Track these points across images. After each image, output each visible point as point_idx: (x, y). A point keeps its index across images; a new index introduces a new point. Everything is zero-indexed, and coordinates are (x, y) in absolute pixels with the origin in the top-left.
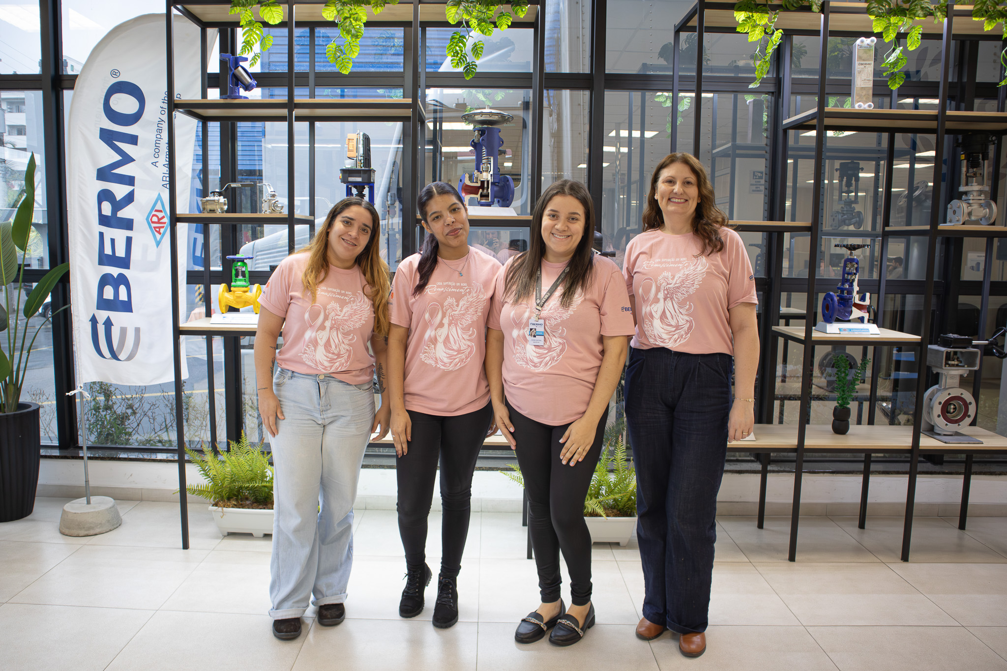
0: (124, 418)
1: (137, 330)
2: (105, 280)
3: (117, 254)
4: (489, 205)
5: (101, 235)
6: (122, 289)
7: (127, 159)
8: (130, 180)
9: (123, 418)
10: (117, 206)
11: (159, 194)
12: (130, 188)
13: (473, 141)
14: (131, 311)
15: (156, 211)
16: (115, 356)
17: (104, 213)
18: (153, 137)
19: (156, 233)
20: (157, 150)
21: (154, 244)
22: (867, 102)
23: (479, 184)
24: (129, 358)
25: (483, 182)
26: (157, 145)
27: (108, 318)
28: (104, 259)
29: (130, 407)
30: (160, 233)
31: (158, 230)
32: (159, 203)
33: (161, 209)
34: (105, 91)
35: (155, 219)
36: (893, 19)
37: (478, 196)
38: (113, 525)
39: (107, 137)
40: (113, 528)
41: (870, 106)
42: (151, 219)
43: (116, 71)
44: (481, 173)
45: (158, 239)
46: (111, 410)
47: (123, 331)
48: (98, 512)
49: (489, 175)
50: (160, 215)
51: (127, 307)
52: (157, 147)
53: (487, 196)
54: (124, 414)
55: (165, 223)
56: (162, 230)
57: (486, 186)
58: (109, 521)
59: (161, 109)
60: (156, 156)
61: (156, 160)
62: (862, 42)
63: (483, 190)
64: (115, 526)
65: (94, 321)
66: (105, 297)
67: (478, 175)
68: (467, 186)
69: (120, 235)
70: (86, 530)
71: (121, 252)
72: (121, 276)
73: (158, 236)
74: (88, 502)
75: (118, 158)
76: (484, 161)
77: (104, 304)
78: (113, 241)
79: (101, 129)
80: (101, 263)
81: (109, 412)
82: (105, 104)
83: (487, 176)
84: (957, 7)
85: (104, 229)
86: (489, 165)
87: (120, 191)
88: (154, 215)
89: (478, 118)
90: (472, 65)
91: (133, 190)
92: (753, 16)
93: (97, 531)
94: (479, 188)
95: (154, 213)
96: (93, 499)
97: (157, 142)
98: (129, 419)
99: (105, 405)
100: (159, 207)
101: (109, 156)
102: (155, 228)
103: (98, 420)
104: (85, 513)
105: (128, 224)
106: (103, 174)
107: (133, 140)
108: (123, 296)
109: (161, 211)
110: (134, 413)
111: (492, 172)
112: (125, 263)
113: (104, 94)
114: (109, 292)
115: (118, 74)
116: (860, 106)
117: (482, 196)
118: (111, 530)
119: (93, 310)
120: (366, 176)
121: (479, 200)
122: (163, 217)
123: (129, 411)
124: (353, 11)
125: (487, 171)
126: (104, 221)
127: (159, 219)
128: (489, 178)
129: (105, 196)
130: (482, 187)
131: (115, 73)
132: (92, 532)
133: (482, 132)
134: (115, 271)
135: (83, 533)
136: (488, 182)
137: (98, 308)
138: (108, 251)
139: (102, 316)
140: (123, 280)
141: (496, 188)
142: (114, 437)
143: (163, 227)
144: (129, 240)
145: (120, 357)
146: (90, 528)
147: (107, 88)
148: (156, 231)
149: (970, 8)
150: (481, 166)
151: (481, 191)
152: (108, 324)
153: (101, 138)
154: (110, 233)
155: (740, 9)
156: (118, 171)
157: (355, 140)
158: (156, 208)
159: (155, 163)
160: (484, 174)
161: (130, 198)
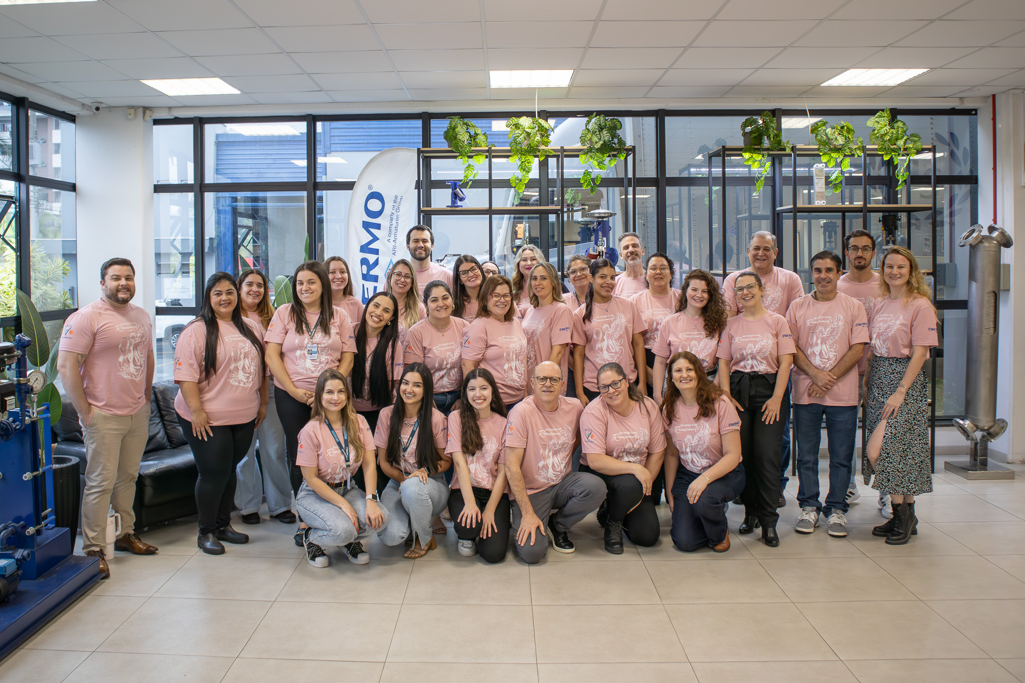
7: (375, 239)
8: (376, 252)
10: (371, 267)
11: (391, 259)
12: (377, 256)
13: (593, 228)
20: (390, 232)
22: (822, 200)
23: (598, 253)
25: (599, 252)
34: (366, 198)
36: (834, 155)
39: (366, 226)
41: (824, 203)
44: (598, 246)
52: (390, 230)
59: (393, 207)
60: (390, 235)
61: (389, 238)
62: (817, 166)
67: (597, 248)
68: (591, 254)
76: (600, 240)
83: (602, 248)
84: (868, 147)
86: (603, 242)
87: (372, 258)
89: (596, 215)
92: (752, 157)
97: (390, 227)
106: (365, 249)
107: (378, 227)
111: (605, 246)
113: (365, 200)
116: (818, 203)
124: (527, 159)
125: (602, 245)
128: (604, 250)
131: (370, 187)
133: (599, 223)
136: (603, 252)
141: (607, 255)
149: (876, 147)
150: (598, 242)
155: (746, 151)
157: (522, 228)
159: (388, 240)
160: (600, 247)
161: (376, 263)
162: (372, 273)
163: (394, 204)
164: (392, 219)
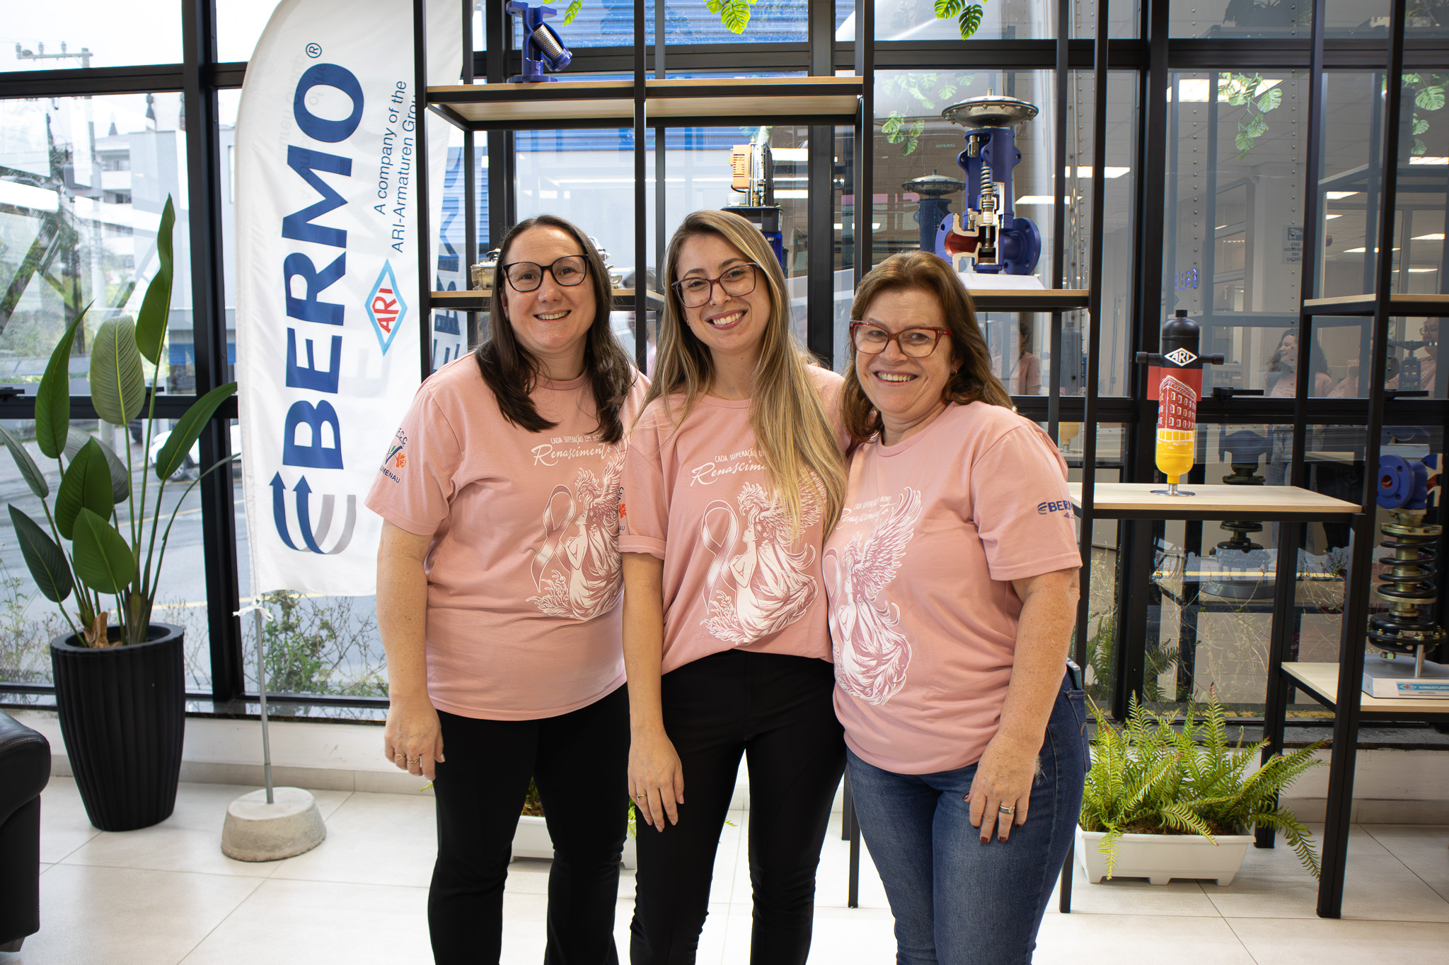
0: (316, 645)
1: (352, 500)
2: (297, 413)
3: (318, 368)
4: (994, 271)
5: (291, 333)
6: (326, 427)
7: (333, 200)
8: (339, 238)
9: (314, 645)
10: (318, 282)
11: (387, 262)
12: (339, 251)
13: (964, 155)
14: (342, 468)
15: (383, 291)
16: (313, 546)
17: (295, 295)
18: (376, 162)
19: (383, 331)
20: (383, 185)
21: (379, 349)
23: (976, 234)
24: (338, 549)
25: (982, 229)
26: (383, 175)
27: (303, 480)
28: (296, 377)
29: (325, 625)
30: (388, 330)
31: (385, 323)
32: (387, 276)
33: (390, 287)
34: (297, 81)
35: (380, 305)
37: (975, 255)
38: (313, 841)
39: (301, 161)
40: (313, 845)
42: (374, 306)
43: (316, 47)
44: (980, 212)
45: (386, 340)
46: (293, 631)
47: (328, 502)
48: (289, 819)
49: (996, 218)
50: (389, 298)
51: (333, 459)
52: (383, 180)
53: (992, 254)
54: (315, 637)
55: (396, 312)
56: (392, 325)
57: (988, 236)
58: (306, 833)
59: (391, 113)
60: (382, 194)
61: (381, 202)
63: (983, 244)
64: (316, 843)
65: (278, 484)
66: (297, 443)
67: (974, 217)
68: (956, 236)
69: (320, 333)
70: (269, 851)
71: (322, 365)
72: (324, 405)
73: (386, 335)
74: (270, 800)
75: (318, 198)
76: (984, 192)
77: (295, 455)
78: (309, 344)
79: (290, 147)
80: (291, 382)
81: (291, 634)
82: (296, 104)
83: (991, 219)
85: (295, 323)
86: (995, 199)
87: (323, 257)
88: (378, 299)
90: (975, 11)
91: (344, 255)
93: (287, 851)
94: (975, 240)
95: (379, 294)
96: (278, 792)
97: (384, 170)
98: (323, 647)
99: (284, 623)
100: (386, 284)
101: (302, 196)
102: (380, 320)
103: (275, 650)
104: (267, 821)
105: (335, 315)
106: (294, 226)
107: (343, 166)
108: (328, 442)
109: (389, 291)
110: (333, 636)
111: (1001, 211)
112: (329, 382)
113: (296, 86)
114: (304, 434)
115: (318, 52)
117: (981, 255)
118: (309, 850)
119: (277, 465)
120: (770, 219)
121: (976, 261)
122: (394, 302)
123: (324, 633)
125: (990, 209)
126: (296, 308)
127: (387, 305)
128: (996, 222)
129: (296, 264)
130: (981, 238)
131: (312, 49)
132: (278, 854)
133: (983, 139)
134: (313, 397)
135: (262, 855)
136: (993, 229)
137: (285, 463)
138: (302, 362)
139: (292, 475)
140: (326, 413)
141: (1007, 241)
142: (301, 678)
143: (393, 319)
144: (336, 342)
145: (322, 548)
146: (275, 847)
147: (300, 76)
148: (382, 326)
150: (981, 200)
151: (979, 245)
152: (303, 489)
153: (291, 162)
154: (305, 330)
156: (320, 221)
157: (747, 157)
158: (383, 286)
159: (379, 208)
160: (986, 214)
161: (338, 269)
162: (325, 297)
163: (395, 106)
164: (388, 150)
